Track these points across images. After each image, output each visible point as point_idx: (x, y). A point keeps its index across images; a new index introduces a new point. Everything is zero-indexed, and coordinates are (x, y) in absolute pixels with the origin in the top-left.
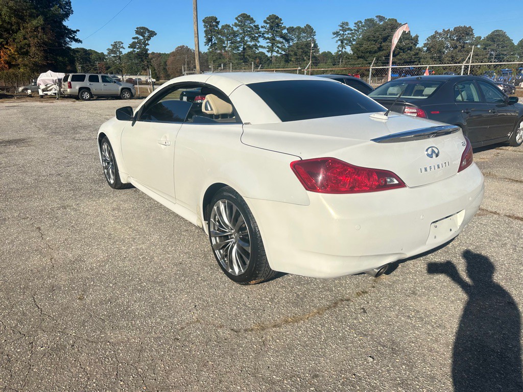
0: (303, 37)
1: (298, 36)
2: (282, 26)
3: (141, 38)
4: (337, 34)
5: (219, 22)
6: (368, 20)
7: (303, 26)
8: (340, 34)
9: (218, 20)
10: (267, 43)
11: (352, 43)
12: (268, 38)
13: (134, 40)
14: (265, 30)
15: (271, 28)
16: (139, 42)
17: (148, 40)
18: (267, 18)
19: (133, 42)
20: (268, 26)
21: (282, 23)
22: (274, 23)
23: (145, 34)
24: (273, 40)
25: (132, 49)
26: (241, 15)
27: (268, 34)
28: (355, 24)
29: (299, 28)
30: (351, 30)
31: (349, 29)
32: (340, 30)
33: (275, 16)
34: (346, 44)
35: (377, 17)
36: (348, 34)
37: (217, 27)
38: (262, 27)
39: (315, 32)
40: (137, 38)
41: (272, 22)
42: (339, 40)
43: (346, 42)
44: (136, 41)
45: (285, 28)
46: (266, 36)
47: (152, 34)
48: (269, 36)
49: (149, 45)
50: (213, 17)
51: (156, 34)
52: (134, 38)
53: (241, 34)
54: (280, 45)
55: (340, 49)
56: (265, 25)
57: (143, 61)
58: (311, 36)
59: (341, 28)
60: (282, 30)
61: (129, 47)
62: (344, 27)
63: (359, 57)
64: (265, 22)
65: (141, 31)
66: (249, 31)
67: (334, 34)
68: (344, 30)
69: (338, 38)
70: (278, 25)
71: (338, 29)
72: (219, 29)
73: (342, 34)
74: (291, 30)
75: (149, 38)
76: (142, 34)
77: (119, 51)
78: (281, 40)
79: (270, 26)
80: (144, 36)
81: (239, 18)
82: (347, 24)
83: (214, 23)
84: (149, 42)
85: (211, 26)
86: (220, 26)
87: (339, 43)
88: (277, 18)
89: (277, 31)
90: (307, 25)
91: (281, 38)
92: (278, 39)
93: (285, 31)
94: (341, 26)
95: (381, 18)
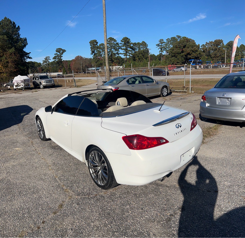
0: (141, 48)
1: (139, 47)
2: (131, 42)
3: (59, 53)
4: (158, 45)
5: (98, 42)
6: (172, 38)
7: (141, 42)
8: (160, 45)
9: (97, 42)
10: (123, 51)
11: (166, 49)
12: (124, 49)
13: (55, 55)
14: (122, 45)
15: (125, 44)
16: (58, 56)
17: (62, 54)
18: (122, 39)
19: (55, 56)
20: (123, 43)
21: (131, 41)
22: (126, 41)
23: (61, 51)
24: (126, 50)
25: (54, 60)
26: (109, 38)
27: (124, 47)
28: (166, 40)
29: (139, 43)
30: (165, 43)
31: (164, 42)
32: (160, 43)
33: (126, 37)
34: (163, 50)
35: (177, 36)
36: (164, 45)
37: (97, 45)
38: (120, 44)
39: (147, 45)
40: (57, 54)
41: (125, 41)
42: (160, 48)
43: (163, 49)
44: (56, 55)
45: (132, 43)
46: (123, 48)
47: (64, 51)
48: (124, 48)
49: (62, 57)
50: (95, 40)
51: (66, 51)
52: (55, 54)
53: (109, 48)
54: (130, 52)
55: (161, 52)
56: (122, 42)
57: (60, 65)
58: (145, 47)
59: (160, 42)
60: (131, 44)
61: (53, 59)
62: (161, 41)
63: (172, 56)
64: (121, 41)
65: (59, 50)
66: (114, 46)
67: (157, 45)
68: (162, 43)
69: (159, 47)
70: (128, 42)
71: (158, 43)
72: (98, 46)
73: (161, 45)
74: (135, 44)
75: (62, 53)
76: (59, 52)
77: (48, 61)
78: (131, 49)
79: (124, 43)
80: (60, 53)
81: (108, 40)
82: (163, 40)
83: (95, 43)
84: (63, 55)
85: (93, 45)
86: (98, 45)
87: (160, 49)
88: (128, 38)
89: (128, 45)
90: (143, 42)
91: (130, 48)
92: (129, 49)
93: (132, 45)
94: (160, 41)
95: (179, 37)
